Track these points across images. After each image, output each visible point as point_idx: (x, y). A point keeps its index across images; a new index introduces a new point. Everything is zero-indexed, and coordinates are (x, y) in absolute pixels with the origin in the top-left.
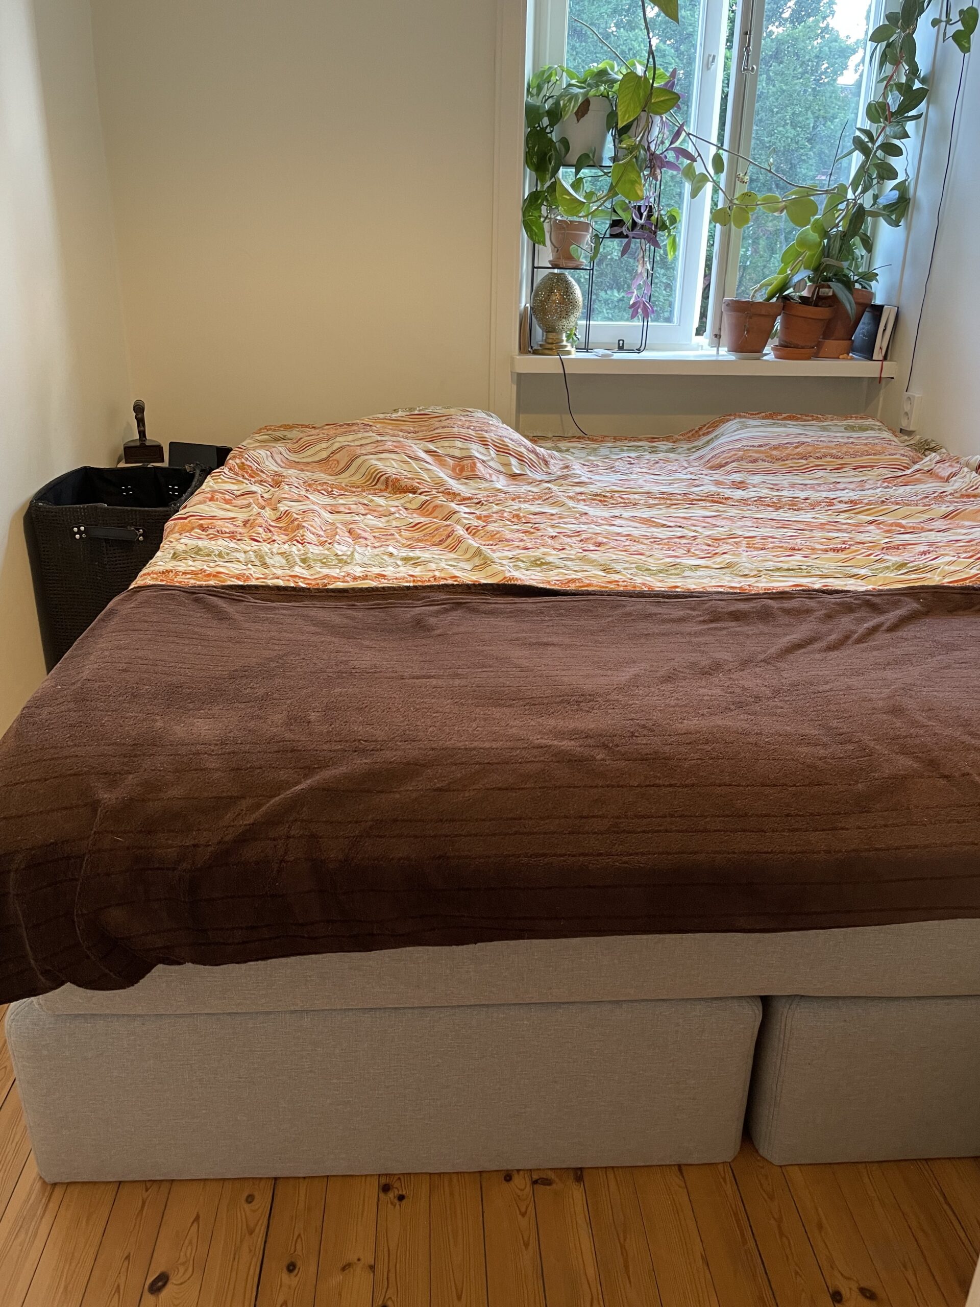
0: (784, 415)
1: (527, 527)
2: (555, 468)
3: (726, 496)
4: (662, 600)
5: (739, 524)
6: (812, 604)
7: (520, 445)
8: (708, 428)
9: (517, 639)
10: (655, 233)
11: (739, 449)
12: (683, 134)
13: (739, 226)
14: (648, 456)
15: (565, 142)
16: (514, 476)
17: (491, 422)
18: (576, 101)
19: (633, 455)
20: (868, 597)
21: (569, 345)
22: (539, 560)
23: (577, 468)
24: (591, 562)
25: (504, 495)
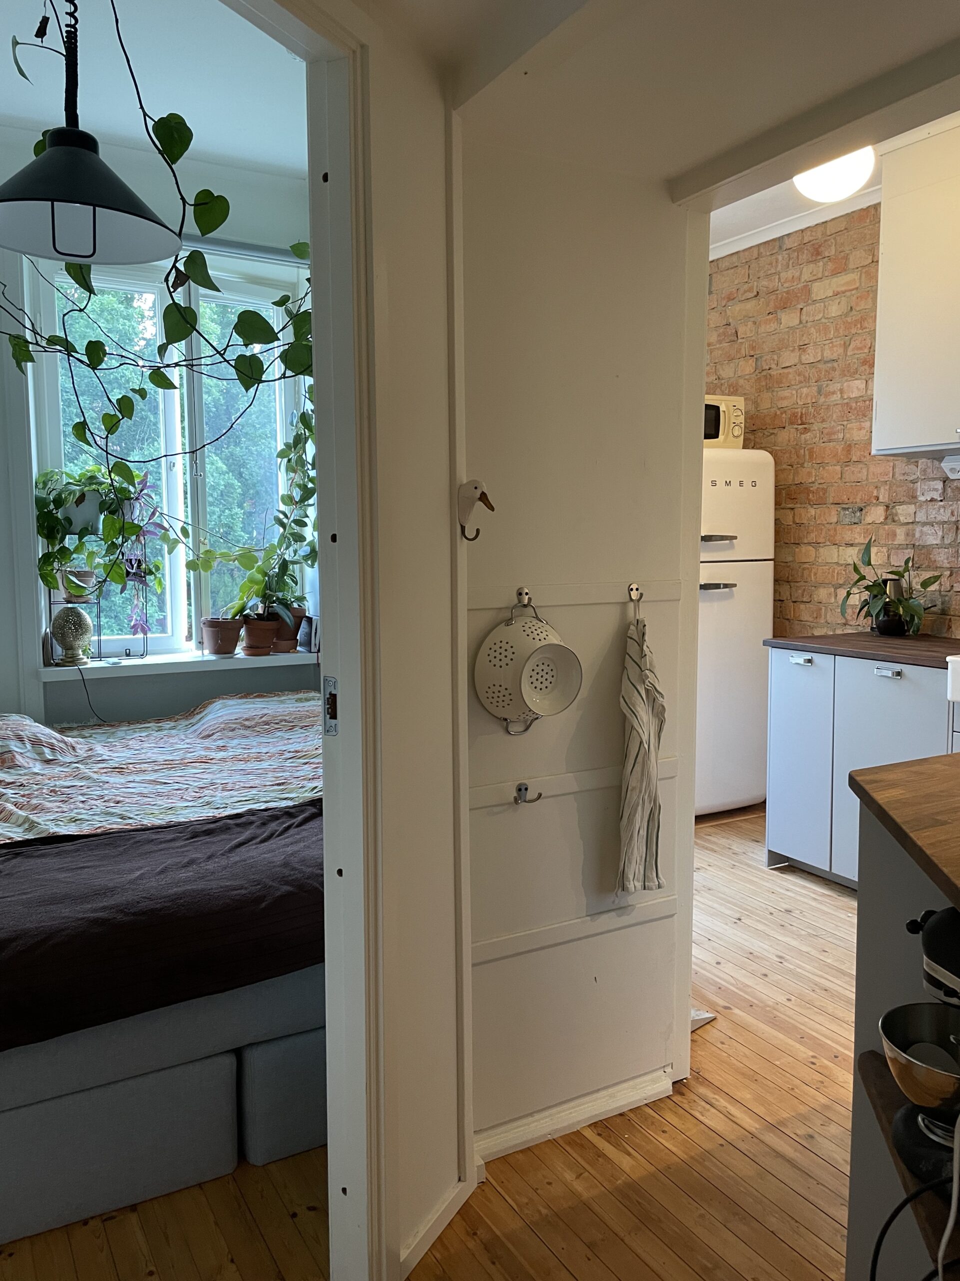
0: (255, 695)
1: (63, 798)
2: (82, 752)
3: (211, 757)
4: (160, 830)
5: (218, 776)
6: (253, 818)
7: (51, 737)
8: (200, 709)
9: (63, 868)
10: (144, 577)
11: (222, 723)
12: (157, 514)
13: (206, 571)
14: (156, 734)
15: (69, 521)
16: (48, 762)
17: (24, 723)
18: (75, 495)
19: (144, 734)
20: (287, 810)
21: (85, 657)
22: (74, 818)
23: (99, 749)
24: (112, 814)
25: (41, 777)
